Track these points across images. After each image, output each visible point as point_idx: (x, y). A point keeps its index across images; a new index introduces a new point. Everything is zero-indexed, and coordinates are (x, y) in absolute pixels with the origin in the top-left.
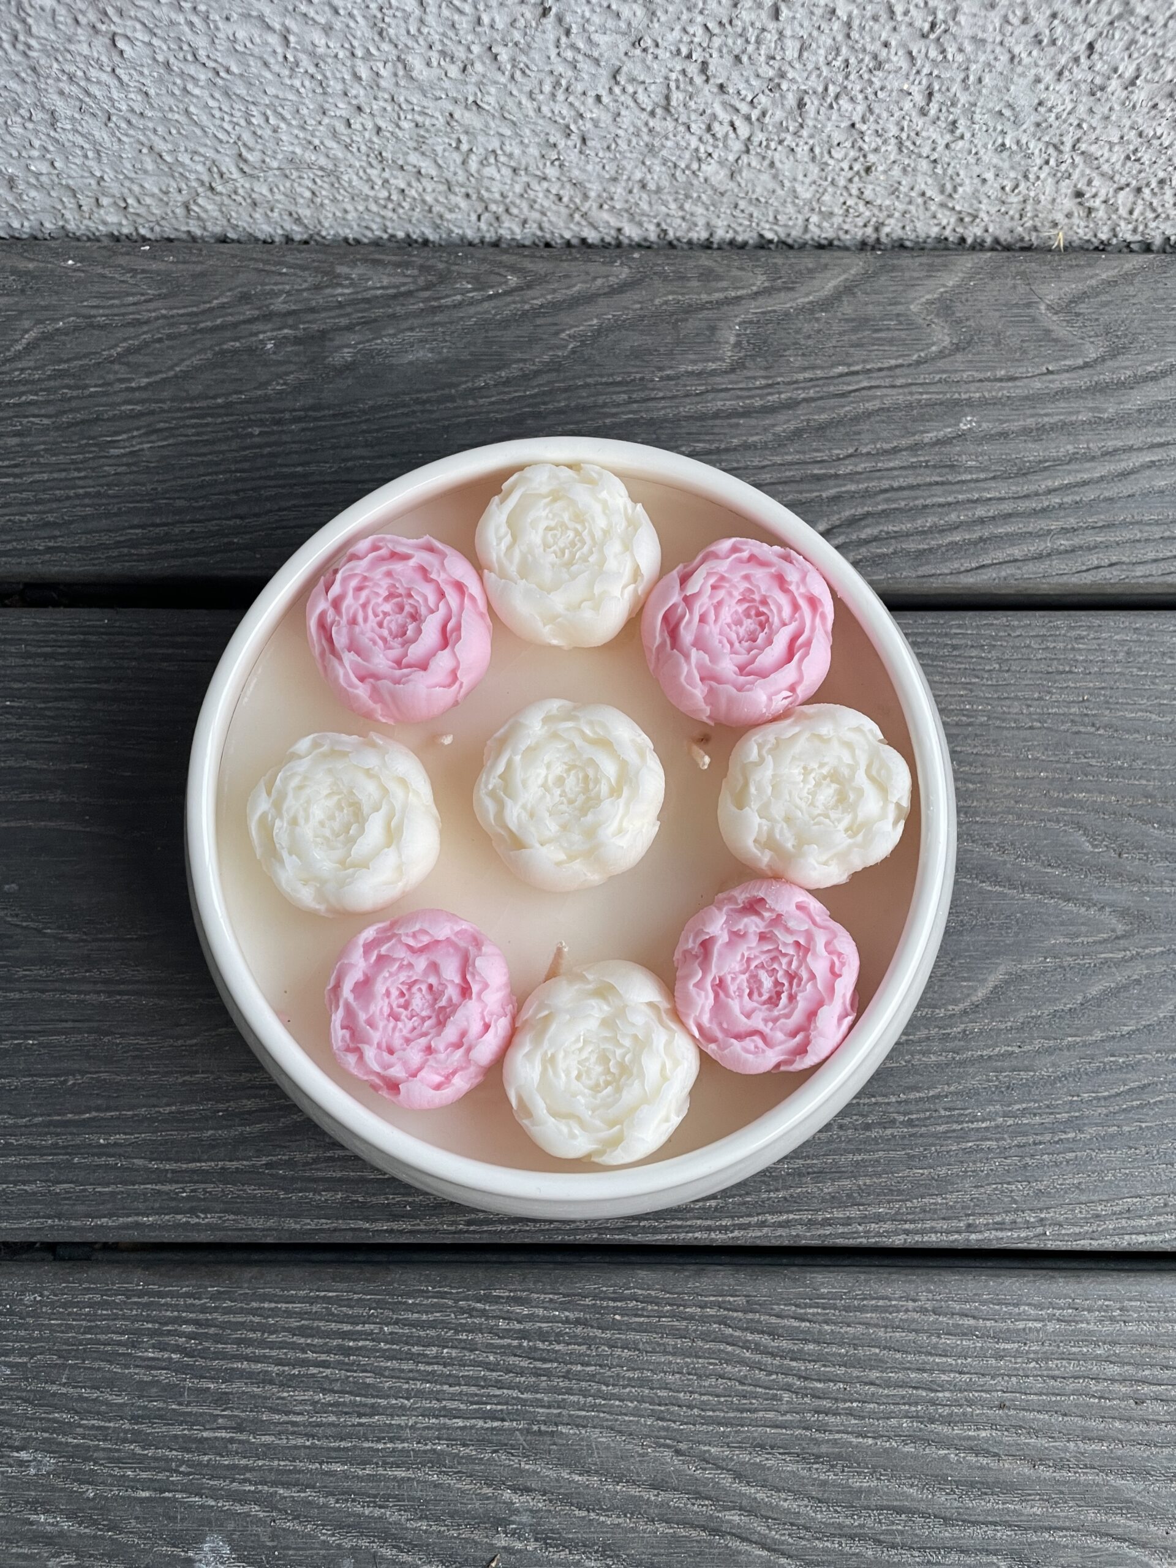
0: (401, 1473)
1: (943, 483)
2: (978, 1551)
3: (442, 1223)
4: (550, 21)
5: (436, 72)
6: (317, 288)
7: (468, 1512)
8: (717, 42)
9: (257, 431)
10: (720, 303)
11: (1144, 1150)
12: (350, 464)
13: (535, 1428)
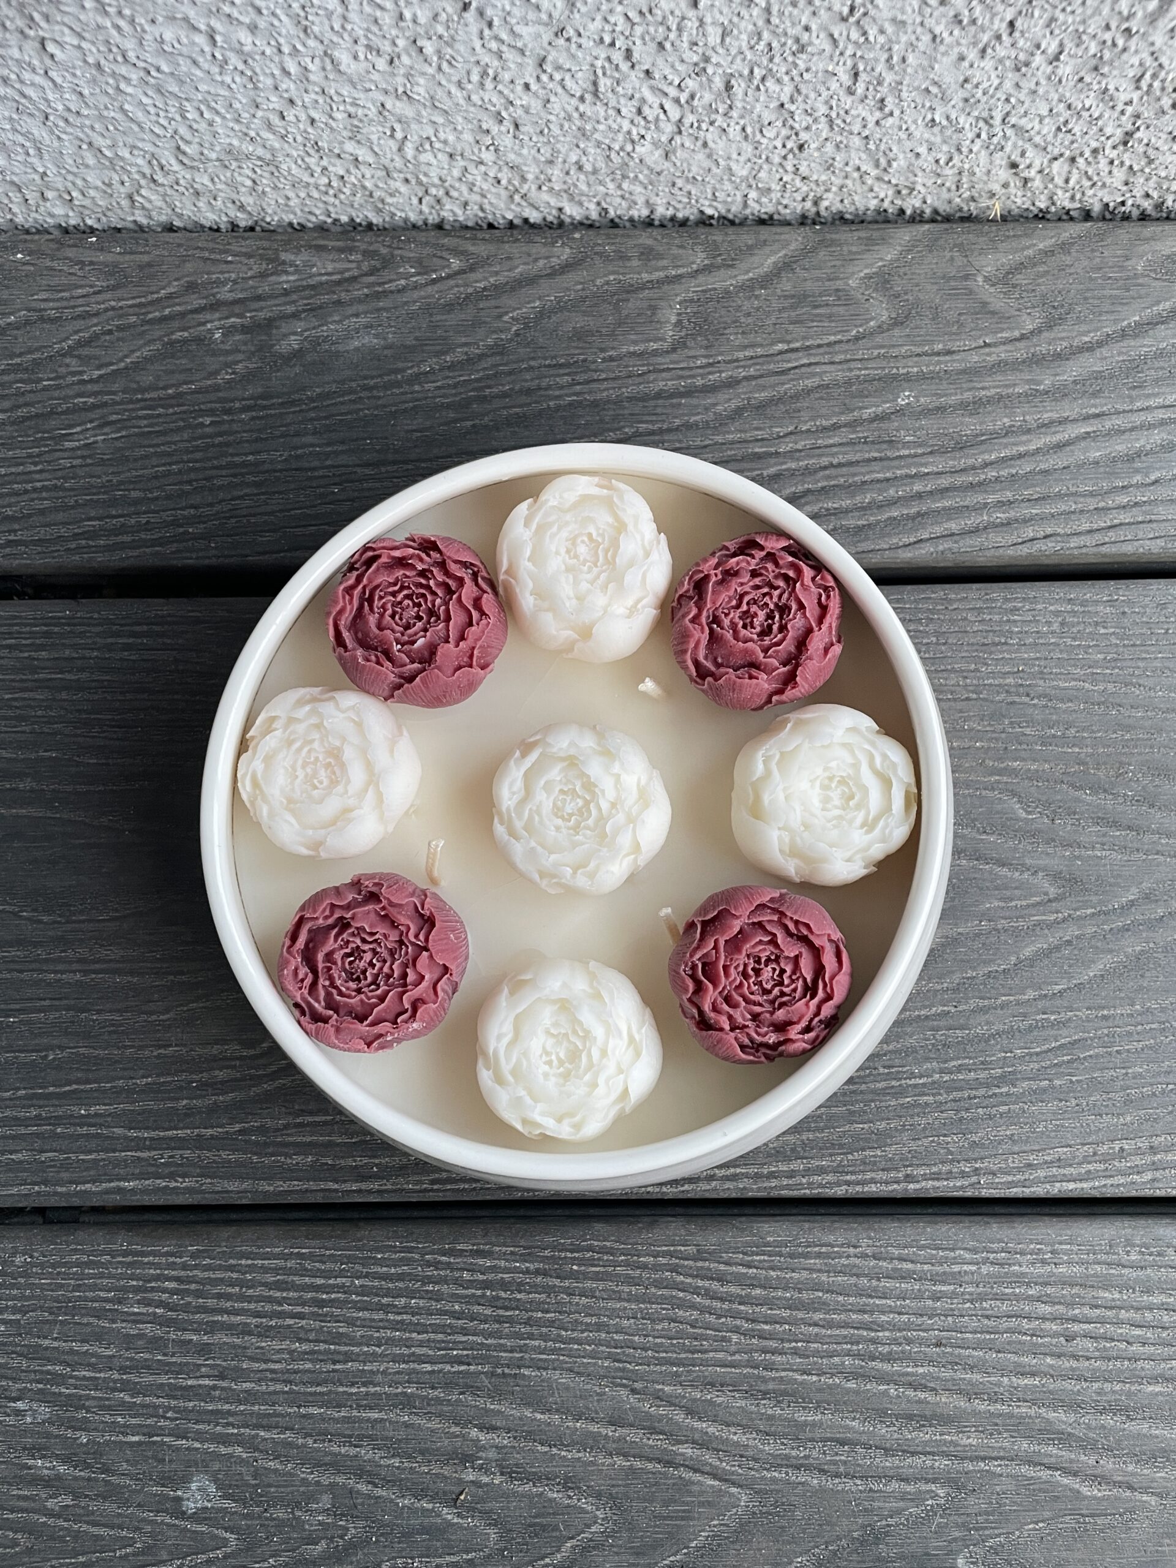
0: (375, 1415)
1: (881, 459)
2: (917, 1480)
3: (408, 1183)
4: (470, 16)
5: (363, 66)
6: (263, 275)
7: (438, 1449)
8: (638, 30)
9: (208, 421)
10: (660, 282)
11: (1074, 1102)
12: (299, 452)
13: (499, 1371)
